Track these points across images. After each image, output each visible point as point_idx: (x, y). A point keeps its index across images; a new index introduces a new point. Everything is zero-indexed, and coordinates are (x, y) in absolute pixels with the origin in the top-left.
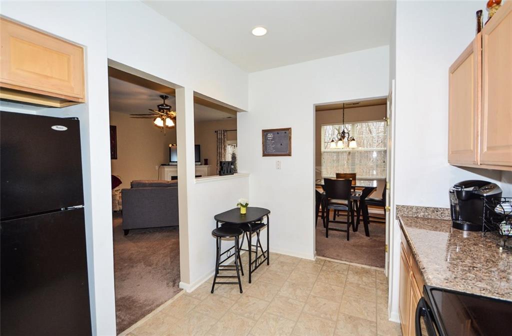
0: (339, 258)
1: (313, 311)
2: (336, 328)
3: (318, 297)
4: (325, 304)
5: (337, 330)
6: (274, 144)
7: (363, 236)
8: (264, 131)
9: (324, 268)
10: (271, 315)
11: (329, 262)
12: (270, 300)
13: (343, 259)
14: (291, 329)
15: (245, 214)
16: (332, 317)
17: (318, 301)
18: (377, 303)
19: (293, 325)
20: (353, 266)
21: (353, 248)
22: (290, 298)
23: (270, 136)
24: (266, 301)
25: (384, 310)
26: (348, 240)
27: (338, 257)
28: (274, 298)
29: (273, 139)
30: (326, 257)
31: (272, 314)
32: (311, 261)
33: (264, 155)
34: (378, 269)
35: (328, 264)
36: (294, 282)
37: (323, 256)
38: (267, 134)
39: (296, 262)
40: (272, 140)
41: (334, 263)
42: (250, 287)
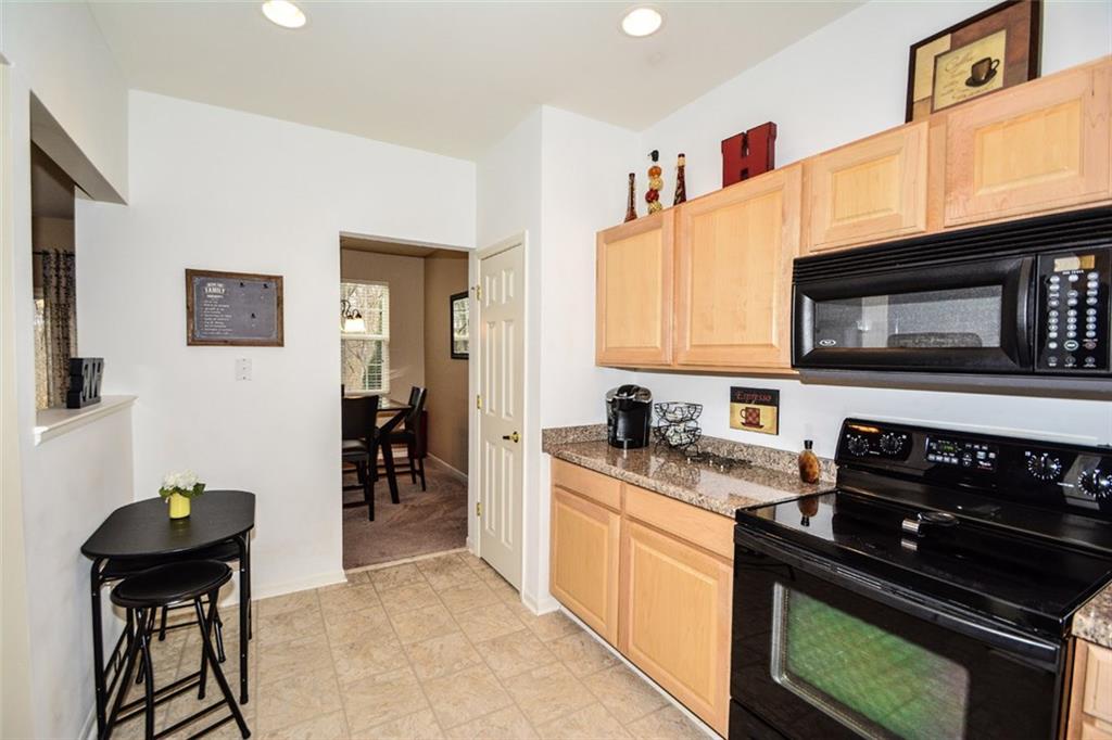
0: (386, 559)
1: (438, 670)
2: (494, 672)
3: (420, 642)
4: (442, 647)
5: (498, 674)
6: (227, 311)
7: (388, 505)
8: (191, 275)
9: (379, 586)
10: (373, 731)
11: (376, 571)
12: (338, 706)
13: (396, 557)
14: (436, 725)
15: (188, 517)
16: (472, 658)
17: (426, 649)
18: (503, 601)
19: (431, 716)
20: (420, 562)
21: (397, 531)
22: (374, 675)
23: (214, 289)
24: (331, 714)
25: (519, 604)
26: (372, 519)
27: (384, 555)
28: (341, 697)
29: (226, 298)
30: (362, 565)
31: (372, 727)
32: (344, 586)
33: (193, 341)
34: (458, 550)
35: (379, 577)
36: (349, 641)
37: (358, 566)
38: (204, 284)
39: (312, 601)
40: (220, 301)
41: (387, 571)
42: (255, 710)
